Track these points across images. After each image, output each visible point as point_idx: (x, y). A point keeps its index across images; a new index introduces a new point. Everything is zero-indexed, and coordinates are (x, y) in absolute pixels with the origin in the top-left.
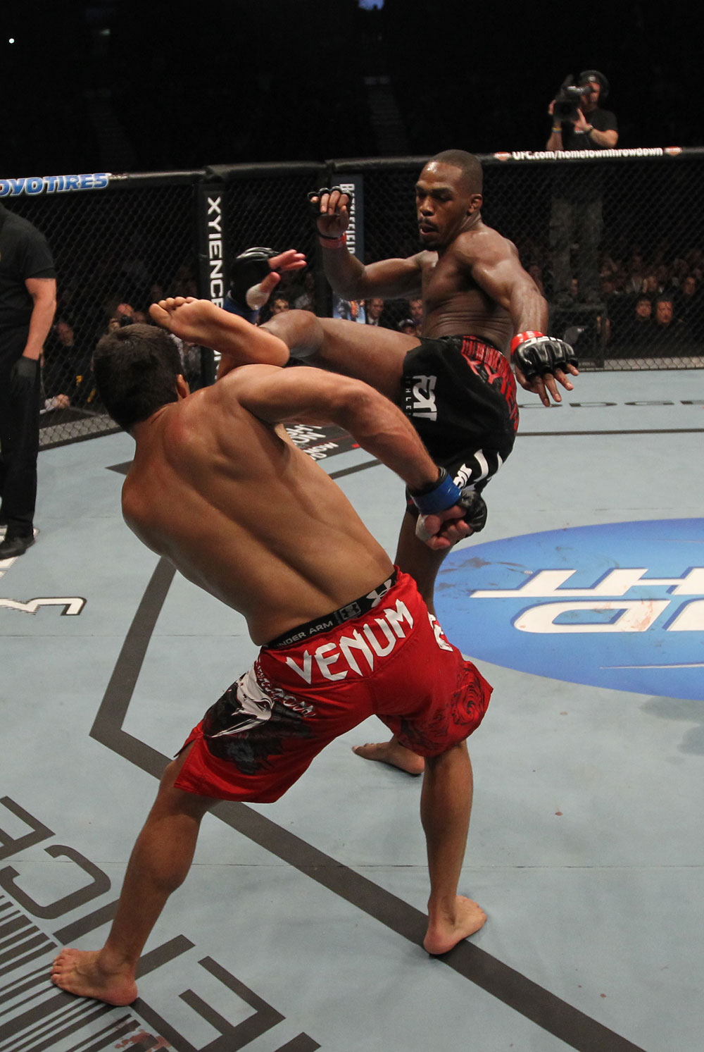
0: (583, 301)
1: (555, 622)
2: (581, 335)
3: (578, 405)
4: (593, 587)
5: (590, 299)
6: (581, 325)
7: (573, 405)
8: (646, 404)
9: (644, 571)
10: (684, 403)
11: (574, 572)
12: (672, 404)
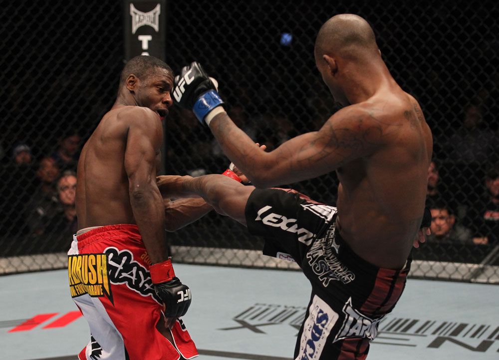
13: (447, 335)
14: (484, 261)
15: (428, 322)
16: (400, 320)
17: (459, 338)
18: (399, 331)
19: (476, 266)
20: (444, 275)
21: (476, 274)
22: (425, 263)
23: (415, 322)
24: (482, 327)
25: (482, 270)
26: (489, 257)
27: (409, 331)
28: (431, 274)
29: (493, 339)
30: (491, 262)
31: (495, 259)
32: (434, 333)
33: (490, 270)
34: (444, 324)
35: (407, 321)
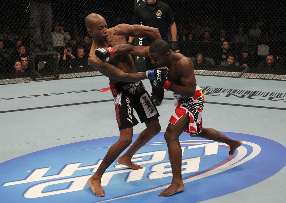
0: (46, 50)
1: (43, 192)
2: (46, 65)
3: (47, 95)
4: (58, 174)
5: (48, 49)
6: (45, 60)
7: (45, 95)
8: (76, 92)
9: (80, 164)
10: (92, 90)
11: (49, 168)
12: (87, 91)
13: (231, 93)
14: (243, 72)
15: (226, 89)
16: (217, 88)
17: (235, 94)
18: (217, 92)
19: (240, 73)
20: (231, 75)
21: (241, 75)
22: (225, 72)
23: (222, 89)
24: (242, 91)
25: (242, 74)
26: (245, 70)
27: (220, 92)
28: (227, 75)
29: (245, 94)
30: (245, 72)
31: (246, 71)
32: (227, 92)
33: (245, 74)
34: (231, 90)
35: (219, 89)
